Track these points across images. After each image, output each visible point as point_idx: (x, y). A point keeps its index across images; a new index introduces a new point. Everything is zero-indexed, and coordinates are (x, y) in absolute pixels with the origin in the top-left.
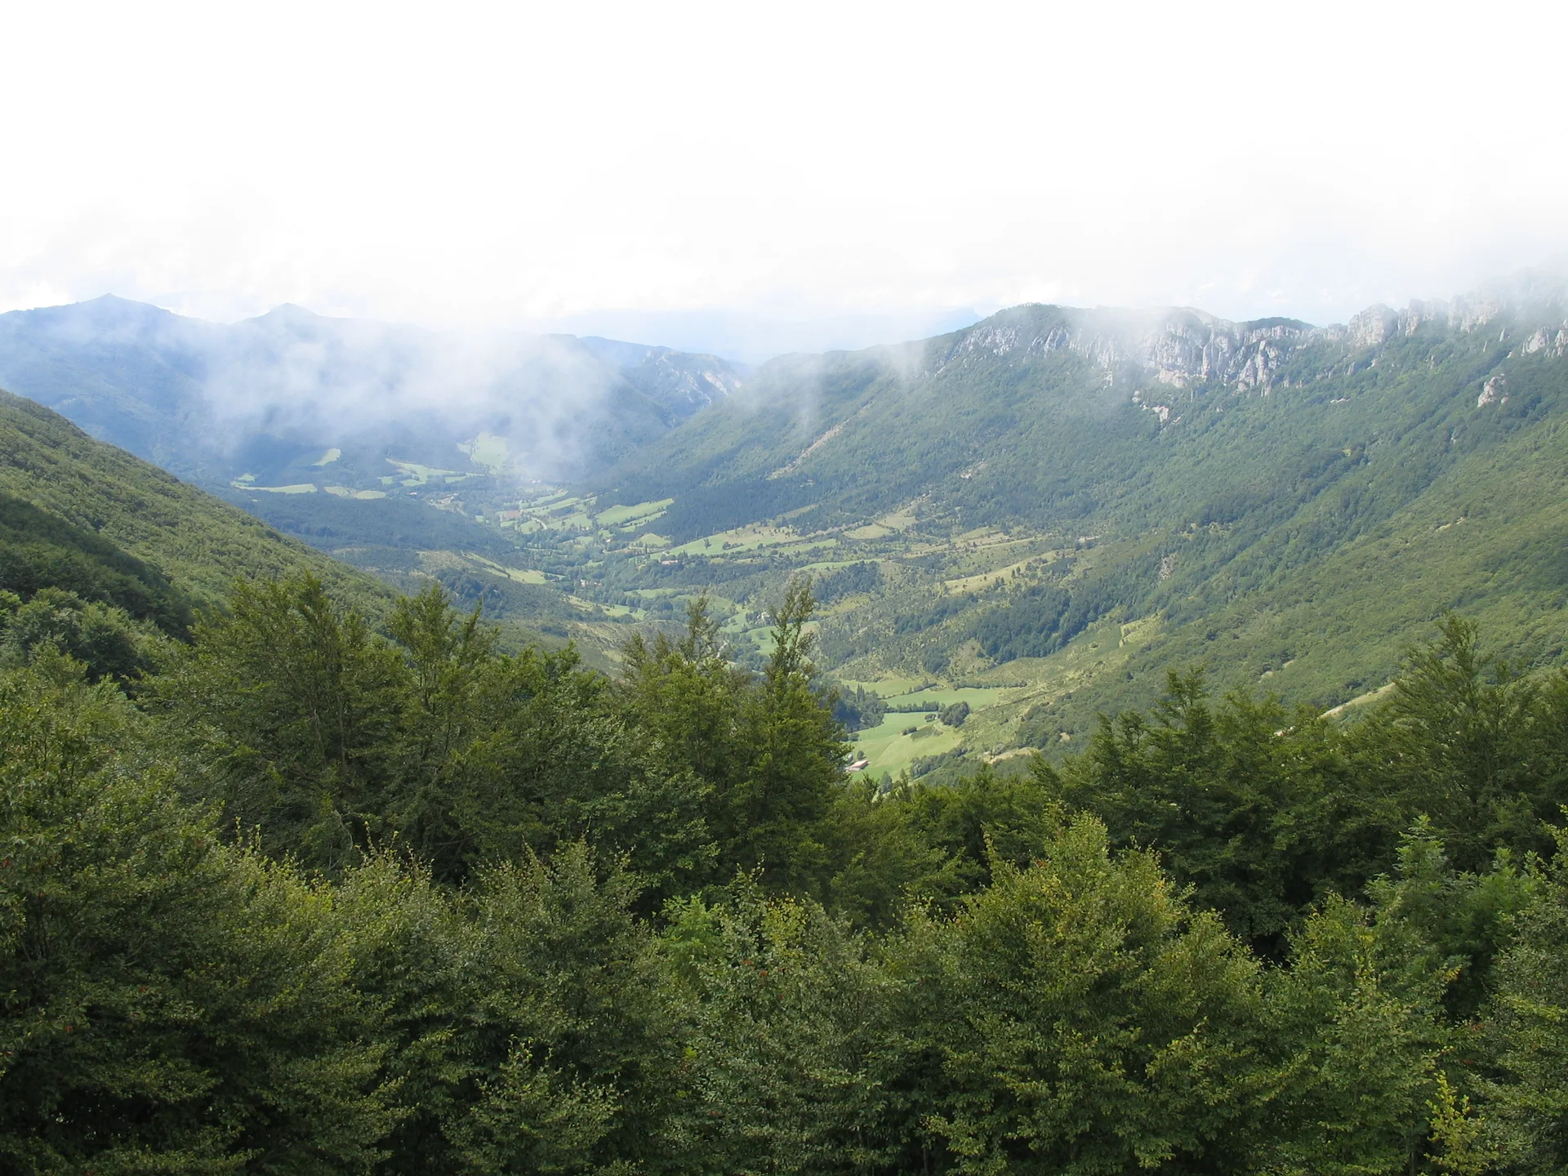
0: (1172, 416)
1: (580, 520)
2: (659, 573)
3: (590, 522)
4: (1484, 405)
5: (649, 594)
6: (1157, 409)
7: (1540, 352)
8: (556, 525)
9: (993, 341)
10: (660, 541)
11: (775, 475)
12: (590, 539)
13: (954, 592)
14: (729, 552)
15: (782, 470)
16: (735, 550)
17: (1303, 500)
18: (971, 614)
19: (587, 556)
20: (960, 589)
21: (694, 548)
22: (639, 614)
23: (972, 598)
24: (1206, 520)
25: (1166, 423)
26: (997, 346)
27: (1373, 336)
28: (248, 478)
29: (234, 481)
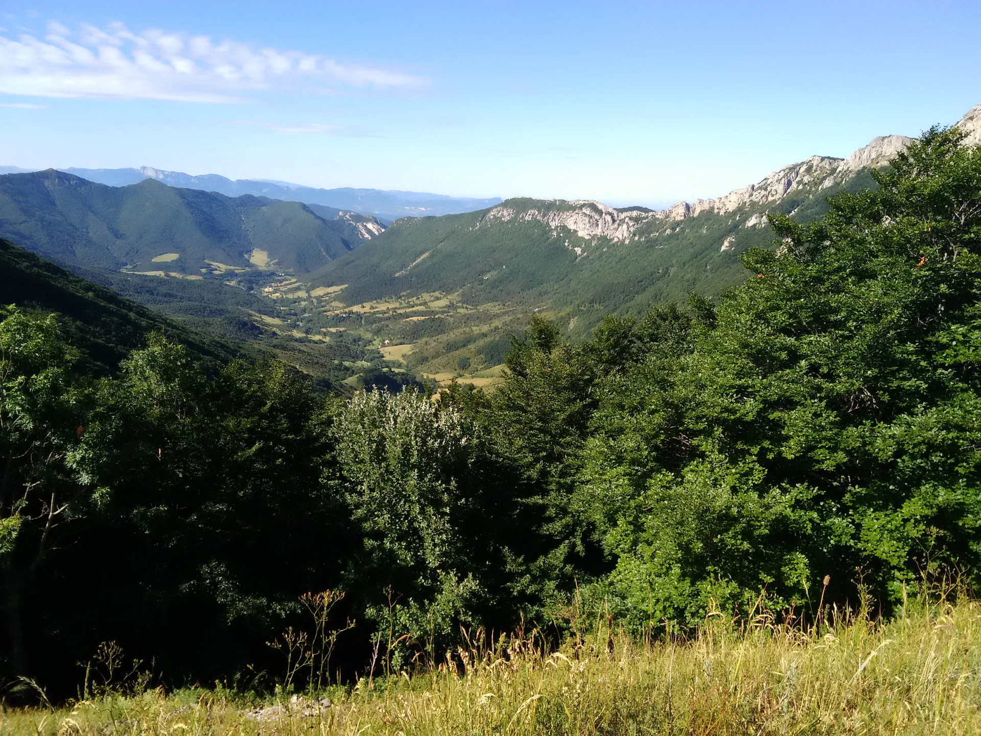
0: (583, 252)
1: (302, 294)
2: (338, 320)
3: (307, 295)
4: (724, 251)
5: (333, 330)
6: (576, 249)
7: (755, 225)
8: (290, 296)
9: (502, 214)
10: (341, 305)
11: (397, 275)
12: (306, 303)
13: (475, 332)
14: (372, 311)
15: (400, 273)
16: (375, 310)
17: (637, 293)
18: (481, 343)
19: (304, 311)
20: (478, 331)
21: (356, 309)
22: (327, 339)
23: (485, 335)
24: (591, 302)
25: (580, 255)
26: (504, 217)
27: (679, 214)
28: (129, 267)
29: (120, 268)
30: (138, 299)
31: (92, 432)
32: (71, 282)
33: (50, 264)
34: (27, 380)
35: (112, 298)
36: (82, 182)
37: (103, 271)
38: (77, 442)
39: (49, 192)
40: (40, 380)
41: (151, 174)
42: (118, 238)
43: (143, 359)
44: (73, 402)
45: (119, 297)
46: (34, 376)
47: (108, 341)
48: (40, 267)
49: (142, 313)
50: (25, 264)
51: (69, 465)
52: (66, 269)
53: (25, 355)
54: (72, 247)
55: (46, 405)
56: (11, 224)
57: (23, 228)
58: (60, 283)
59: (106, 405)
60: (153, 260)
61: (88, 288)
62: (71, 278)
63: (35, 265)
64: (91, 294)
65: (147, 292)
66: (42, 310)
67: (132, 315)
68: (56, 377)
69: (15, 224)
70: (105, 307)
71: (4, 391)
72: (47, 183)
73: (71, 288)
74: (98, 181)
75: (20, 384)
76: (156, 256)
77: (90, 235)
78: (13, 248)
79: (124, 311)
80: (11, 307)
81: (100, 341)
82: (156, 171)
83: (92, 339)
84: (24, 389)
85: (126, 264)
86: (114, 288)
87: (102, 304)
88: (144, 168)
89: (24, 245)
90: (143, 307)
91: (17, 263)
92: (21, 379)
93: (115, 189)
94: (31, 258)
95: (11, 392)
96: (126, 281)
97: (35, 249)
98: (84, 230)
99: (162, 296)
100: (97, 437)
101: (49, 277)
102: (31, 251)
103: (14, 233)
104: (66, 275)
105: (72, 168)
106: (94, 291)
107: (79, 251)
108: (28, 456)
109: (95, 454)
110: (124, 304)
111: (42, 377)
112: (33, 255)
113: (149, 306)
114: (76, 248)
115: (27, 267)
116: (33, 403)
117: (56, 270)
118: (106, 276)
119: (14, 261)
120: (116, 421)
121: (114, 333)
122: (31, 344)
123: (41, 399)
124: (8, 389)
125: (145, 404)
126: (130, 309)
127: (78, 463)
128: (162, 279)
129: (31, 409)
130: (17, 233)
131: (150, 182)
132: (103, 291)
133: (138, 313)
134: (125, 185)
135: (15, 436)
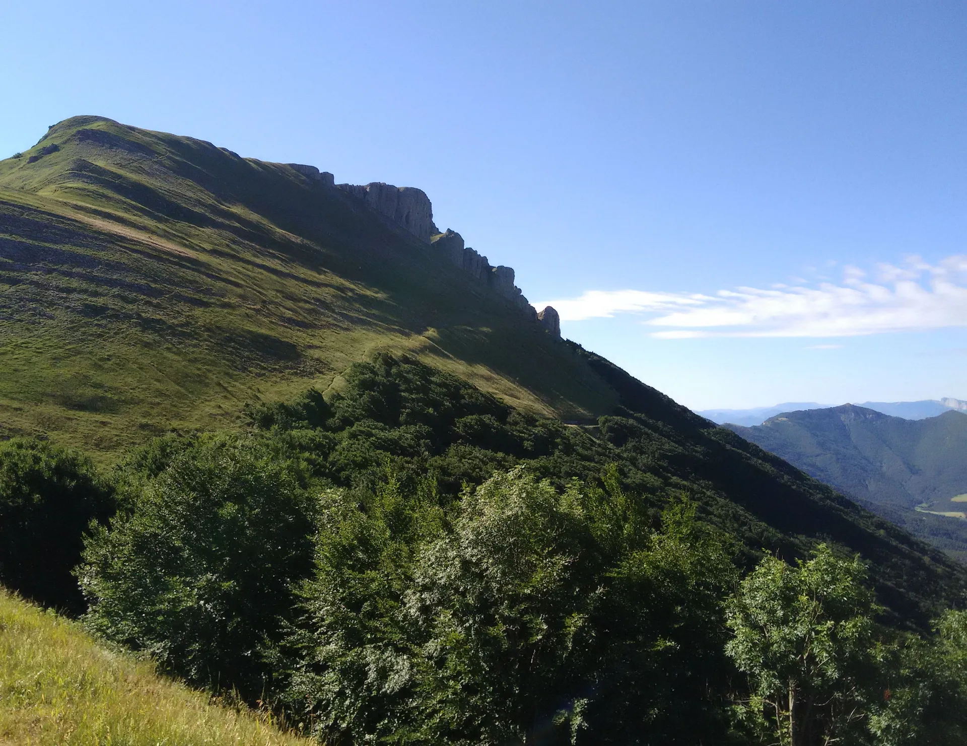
28: (924, 505)
29: (914, 506)
30: (934, 542)
31: (901, 698)
32: (862, 517)
33: (843, 498)
34: (835, 625)
35: (905, 539)
36: (879, 415)
37: (897, 508)
38: (883, 706)
39: (845, 426)
40: (849, 628)
41: (953, 405)
42: (914, 474)
43: (959, 622)
44: (880, 659)
45: (912, 538)
46: (843, 623)
47: (899, 585)
48: (833, 500)
49: (937, 557)
50: (819, 496)
51: (873, 730)
52: (857, 504)
53: (833, 598)
54: (864, 481)
55: (853, 655)
56: (808, 457)
57: (819, 462)
58: (851, 517)
59: (913, 668)
60: (953, 499)
61: (880, 525)
62: (862, 513)
63: (829, 498)
64: (882, 532)
65: (945, 534)
66: (832, 543)
67: (926, 559)
68: (864, 628)
69: (812, 456)
70: (896, 547)
71: (813, 633)
72: (843, 417)
73: (862, 524)
74: (894, 414)
75: (829, 629)
76: (956, 495)
77: (884, 469)
78: (809, 480)
79: (917, 554)
80: (822, 546)
81: (889, 584)
82: (960, 402)
83: (881, 581)
84: (833, 635)
85: (921, 502)
86: (908, 528)
87: (894, 544)
88: (945, 399)
89: (817, 477)
90: (939, 552)
91: (811, 494)
92: (830, 623)
93: (912, 423)
94: (825, 490)
95: (819, 636)
96: (921, 520)
97: (828, 481)
98: (879, 464)
99: (963, 541)
100: (906, 706)
101: (841, 510)
102: (825, 483)
103: (810, 465)
104: (857, 509)
105: (868, 403)
106: (886, 529)
107: (872, 487)
108: (829, 706)
109: (902, 725)
110: (918, 545)
111: (851, 625)
112: (827, 488)
113: (946, 551)
114: (869, 483)
115: (821, 499)
116: (840, 652)
117: (848, 503)
118: (899, 513)
119: (808, 492)
120: (923, 690)
121: (905, 577)
122: (840, 587)
123: (848, 649)
124: (818, 633)
125: (959, 676)
126: (924, 551)
127: (883, 731)
128: (962, 522)
129: (838, 658)
130: (813, 466)
131: (953, 413)
132: (895, 530)
133: (933, 559)
134: (924, 418)
135: (817, 681)
